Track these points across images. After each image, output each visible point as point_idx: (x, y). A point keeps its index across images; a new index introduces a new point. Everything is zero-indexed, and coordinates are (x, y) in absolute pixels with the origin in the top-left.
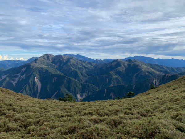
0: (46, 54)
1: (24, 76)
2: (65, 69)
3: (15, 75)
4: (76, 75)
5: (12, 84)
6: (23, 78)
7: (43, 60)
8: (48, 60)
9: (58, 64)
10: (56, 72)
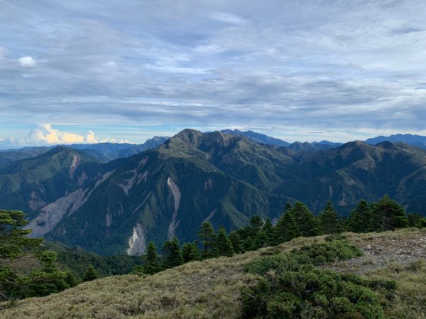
0: (187, 130)
1: (145, 174)
2: (228, 162)
3: (127, 172)
4: (253, 176)
5: (122, 190)
6: (144, 179)
7: (181, 141)
8: (191, 141)
9: (212, 151)
10: (209, 168)
